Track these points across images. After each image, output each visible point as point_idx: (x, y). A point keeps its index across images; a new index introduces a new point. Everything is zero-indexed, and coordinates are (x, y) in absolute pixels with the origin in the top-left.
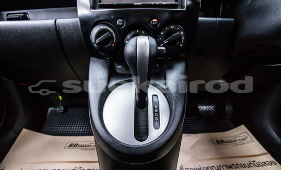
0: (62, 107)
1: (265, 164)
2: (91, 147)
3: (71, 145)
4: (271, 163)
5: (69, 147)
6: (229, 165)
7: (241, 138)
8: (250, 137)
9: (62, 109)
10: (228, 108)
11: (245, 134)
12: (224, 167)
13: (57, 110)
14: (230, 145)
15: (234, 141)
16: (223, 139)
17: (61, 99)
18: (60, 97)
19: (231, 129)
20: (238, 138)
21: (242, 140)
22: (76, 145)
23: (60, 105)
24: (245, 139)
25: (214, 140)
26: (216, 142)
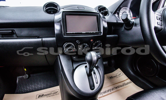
0: (27, 75)
1: (128, 83)
2: (52, 94)
3: (39, 96)
4: (130, 83)
5: (39, 97)
6: (116, 87)
7: (119, 74)
8: (122, 73)
9: (28, 76)
10: (113, 61)
11: (120, 72)
12: (115, 88)
13: (24, 77)
14: (115, 78)
15: (116, 76)
16: (112, 76)
17: (26, 70)
18: (25, 69)
19: (115, 71)
20: (117, 75)
21: (119, 75)
22: (43, 95)
23: (25, 74)
24: (120, 74)
25: (109, 77)
26: (109, 78)
